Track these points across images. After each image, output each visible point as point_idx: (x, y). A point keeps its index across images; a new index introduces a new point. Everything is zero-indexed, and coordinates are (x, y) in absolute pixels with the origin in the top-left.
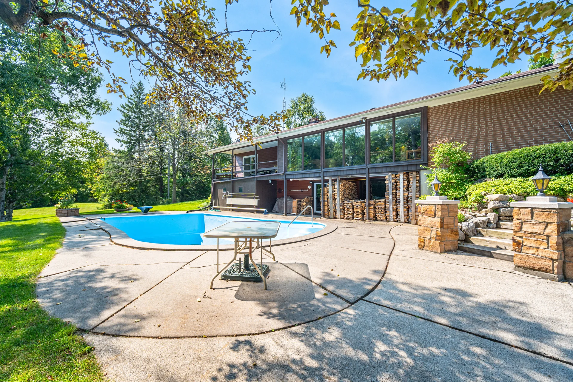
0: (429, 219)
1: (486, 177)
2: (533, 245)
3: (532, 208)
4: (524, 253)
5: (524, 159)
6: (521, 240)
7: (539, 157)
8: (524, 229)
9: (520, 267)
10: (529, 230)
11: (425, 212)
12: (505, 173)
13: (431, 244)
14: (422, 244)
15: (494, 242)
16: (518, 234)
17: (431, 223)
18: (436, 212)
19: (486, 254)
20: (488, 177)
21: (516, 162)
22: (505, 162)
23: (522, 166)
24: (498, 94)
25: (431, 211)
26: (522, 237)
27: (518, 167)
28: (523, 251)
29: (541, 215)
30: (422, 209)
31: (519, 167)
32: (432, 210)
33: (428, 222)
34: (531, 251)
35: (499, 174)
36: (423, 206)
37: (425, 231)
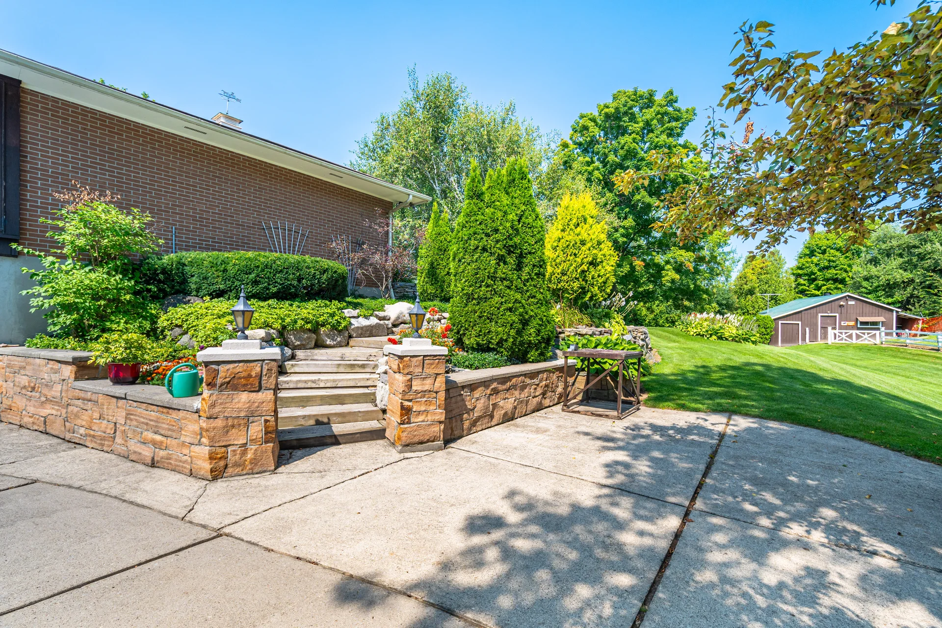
0: (244, 397)
1: (188, 293)
2: (423, 408)
3: (424, 356)
4: (413, 423)
5: (263, 270)
6: (410, 404)
7: (281, 271)
8: (414, 388)
9: (407, 445)
10: (419, 388)
11: (228, 383)
12: (231, 291)
13: (250, 455)
14: (222, 463)
15: (309, 416)
16: (407, 397)
17: (249, 408)
18: (264, 378)
19: (329, 440)
20: (194, 293)
21: (250, 273)
22: (232, 271)
23: (260, 281)
24: (188, 140)
25: (250, 376)
26: (410, 401)
27: (253, 282)
28: (412, 420)
29: (432, 364)
30: (221, 374)
31: (255, 283)
32: (253, 374)
33: (240, 405)
34: (421, 418)
35: (219, 290)
36: (222, 368)
37: (227, 429)
